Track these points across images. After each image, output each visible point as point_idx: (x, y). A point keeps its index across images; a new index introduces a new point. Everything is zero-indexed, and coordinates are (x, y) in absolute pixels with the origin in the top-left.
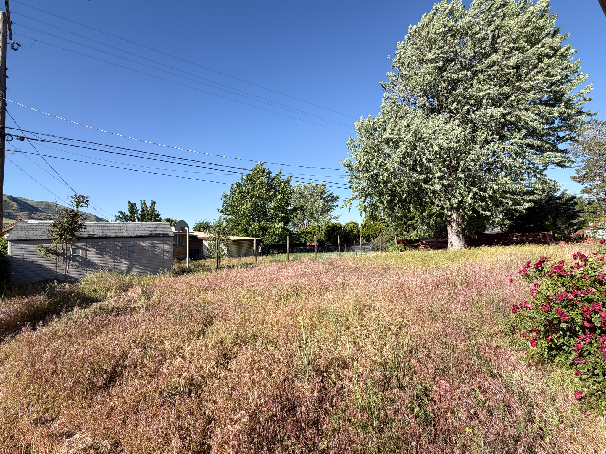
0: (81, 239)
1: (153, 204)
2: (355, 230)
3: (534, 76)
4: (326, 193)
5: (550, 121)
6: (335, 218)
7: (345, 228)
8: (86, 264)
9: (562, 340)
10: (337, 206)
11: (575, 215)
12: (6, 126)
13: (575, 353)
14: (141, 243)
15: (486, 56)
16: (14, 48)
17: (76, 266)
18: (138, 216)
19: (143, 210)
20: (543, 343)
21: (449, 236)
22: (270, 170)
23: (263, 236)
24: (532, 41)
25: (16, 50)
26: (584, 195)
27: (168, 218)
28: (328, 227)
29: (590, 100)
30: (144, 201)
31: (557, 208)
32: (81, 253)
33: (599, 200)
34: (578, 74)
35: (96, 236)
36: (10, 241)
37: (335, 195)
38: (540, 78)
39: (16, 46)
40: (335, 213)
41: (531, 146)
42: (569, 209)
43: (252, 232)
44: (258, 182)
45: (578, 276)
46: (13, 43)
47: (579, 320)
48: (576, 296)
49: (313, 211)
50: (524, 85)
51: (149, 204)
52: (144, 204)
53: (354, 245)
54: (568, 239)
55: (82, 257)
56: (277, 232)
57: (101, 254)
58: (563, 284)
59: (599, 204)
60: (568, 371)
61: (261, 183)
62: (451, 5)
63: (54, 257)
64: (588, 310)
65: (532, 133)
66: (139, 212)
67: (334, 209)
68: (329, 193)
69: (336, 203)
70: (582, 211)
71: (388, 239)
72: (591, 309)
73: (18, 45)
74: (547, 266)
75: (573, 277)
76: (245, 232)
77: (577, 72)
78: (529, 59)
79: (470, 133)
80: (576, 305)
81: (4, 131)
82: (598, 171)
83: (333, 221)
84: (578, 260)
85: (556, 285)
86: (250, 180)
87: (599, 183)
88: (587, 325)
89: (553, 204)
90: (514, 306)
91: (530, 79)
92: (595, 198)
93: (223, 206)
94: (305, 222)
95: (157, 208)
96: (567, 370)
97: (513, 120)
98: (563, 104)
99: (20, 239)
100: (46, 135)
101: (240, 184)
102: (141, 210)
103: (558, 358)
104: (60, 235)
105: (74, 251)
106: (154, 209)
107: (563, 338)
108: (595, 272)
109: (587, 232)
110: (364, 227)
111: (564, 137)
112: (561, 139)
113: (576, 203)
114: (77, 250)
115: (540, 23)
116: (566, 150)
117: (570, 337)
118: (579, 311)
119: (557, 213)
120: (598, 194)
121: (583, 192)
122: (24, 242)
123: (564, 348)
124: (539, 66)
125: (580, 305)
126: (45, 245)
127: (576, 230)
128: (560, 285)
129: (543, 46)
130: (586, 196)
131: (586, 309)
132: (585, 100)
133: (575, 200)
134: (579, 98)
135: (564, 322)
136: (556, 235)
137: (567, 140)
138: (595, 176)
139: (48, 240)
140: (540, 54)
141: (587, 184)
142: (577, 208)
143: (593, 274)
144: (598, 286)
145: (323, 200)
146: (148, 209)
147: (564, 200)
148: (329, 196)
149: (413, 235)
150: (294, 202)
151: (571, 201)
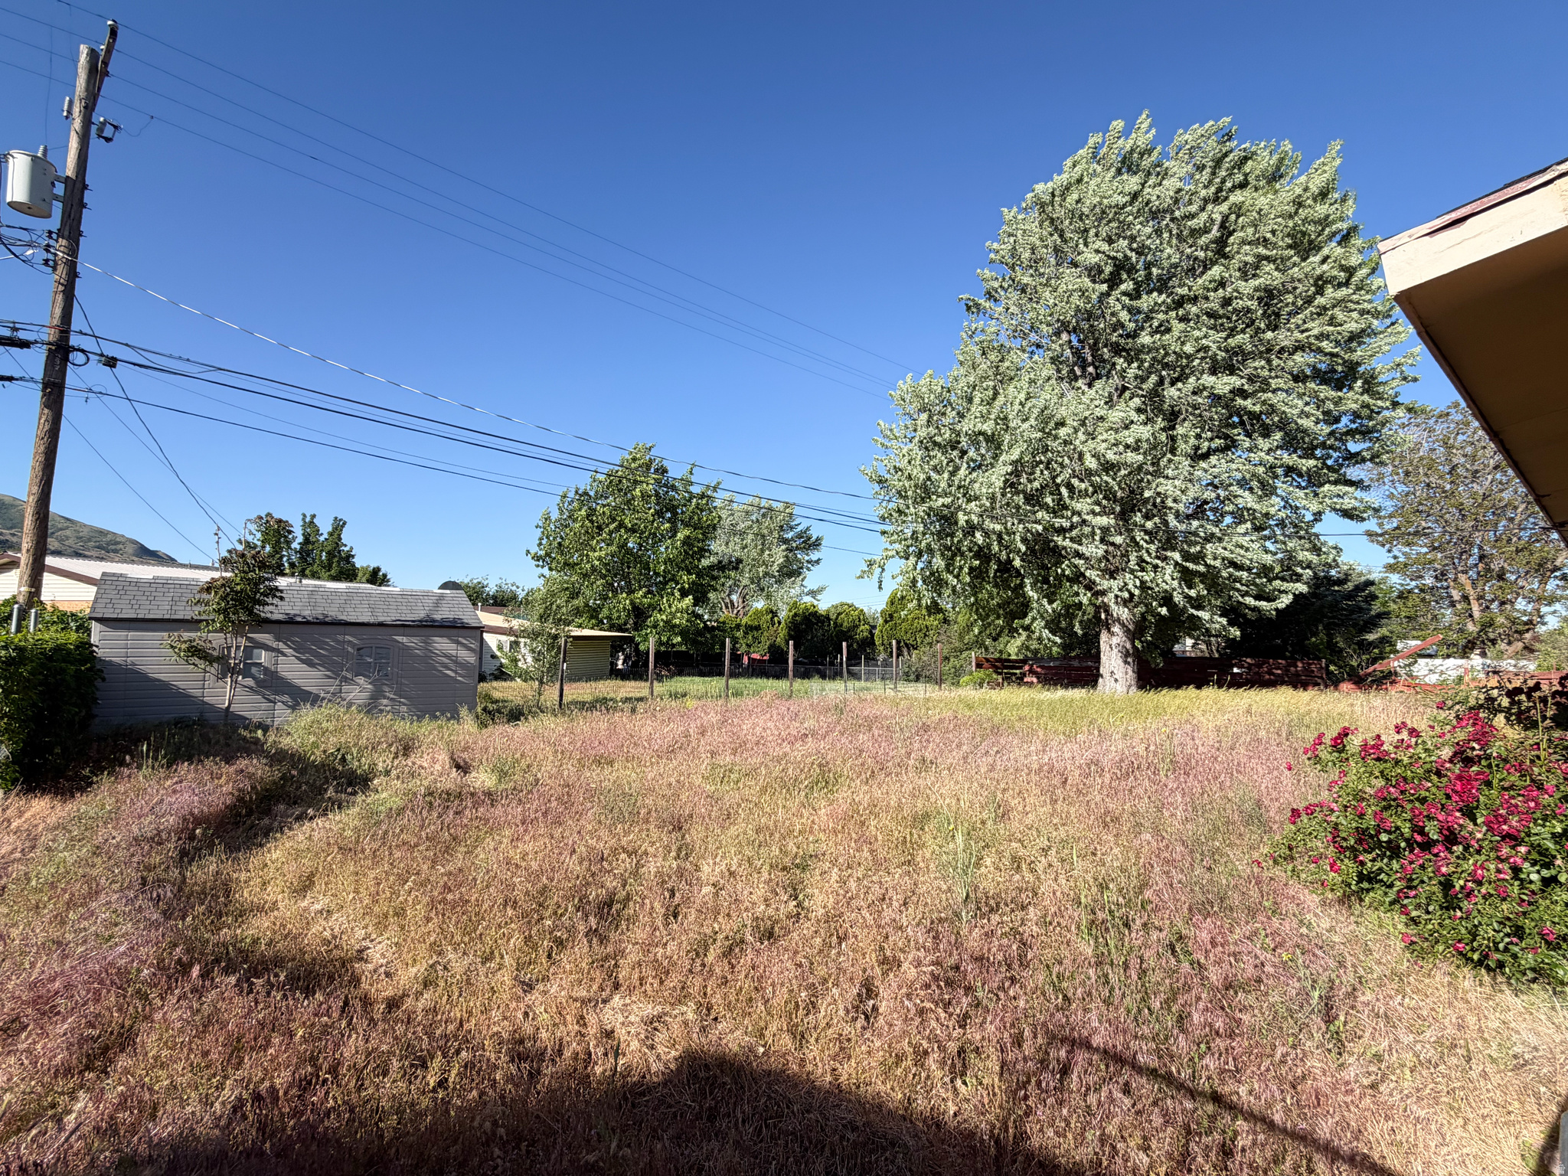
0: (264, 624)
1: (339, 526)
2: (862, 627)
3: (1305, 322)
4: (792, 528)
5: (1332, 419)
6: (813, 593)
7: (839, 621)
8: (272, 685)
9: (1378, 865)
10: (818, 562)
11: (1373, 623)
12: (73, 327)
13: (1399, 883)
14: (404, 640)
15: (1206, 266)
16: (105, 134)
17: (251, 688)
18: (289, 556)
19: (307, 540)
20: (1348, 866)
21: (1103, 658)
22: (665, 463)
23: (636, 629)
24: (1304, 246)
25: (108, 140)
26: (1391, 575)
27: (373, 565)
28: (796, 615)
29: (1415, 380)
30: (314, 516)
31: (1334, 606)
32: (264, 657)
33: (1422, 590)
34: (1393, 319)
35: (299, 619)
36: (98, 620)
37: (814, 534)
38: (1316, 327)
39: (108, 132)
40: (812, 579)
41: (1290, 470)
42: (1361, 609)
43: (609, 618)
44: (637, 492)
45: (1406, 760)
46: (104, 124)
47: (1407, 830)
48: (1403, 792)
49: (758, 573)
50: (1284, 338)
51: (325, 527)
52: (310, 525)
53: (859, 664)
54: (1360, 681)
55: (266, 669)
56: (677, 621)
57: (310, 664)
58: (1382, 772)
59: (1423, 600)
60: (1389, 915)
61: (645, 496)
62: (1131, 142)
63: (202, 664)
64: (1421, 813)
65: (1294, 441)
66: (295, 545)
67: (809, 569)
68: (799, 528)
69: (814, 556)
70: (1386, 615)
71: (945, 652)
72: (1425, 813)
73: (116, 127)
74: (1355, 742)
75: (1397, 762)
76: (592, 617)
77: (1389, 316)
78: (1297, 284)
79: (1163, 429)
80: (1402, 807)
81: (68, 339)
82: (1424, 524)
83: (808, 599)
84: (1405, 735)
85: (1371, 774)
86: (616, 484)
87: (1425, 550)
88: (1419, 838)
89: (1326, 596)
90: (1293, 810)
91: (1298, 326)
92: (1414, 583)
93: (540, 544)
94: (734, 597)
95: (348, 538)
96: (1385, 913)
97: (1257, 408)
98: (1359, 383)
99: (120, 616)
100: (170, 356)
101: (586, 493)
102: (300, 539)
103: (1371, 894)
104: (224, 611)
105: (248, 652)
106: (340, 539)
107: (1382, 860)
108: (1430, 756)
109: (1395, 664)
110: (886, 622)
111: (1358, 454)
112: (1355, 458)
113: (1374, 597)
114: (256, 651)
115: (1322, 209)
116: (1361, 481)
117: (1391, 858)
118: (1408, 816)
119: (1333, 617)
120: (1421, 577)
121: (1391, 568)
122: (133, 625)
123: (1381, 877)
124: (1316, 303)
125: (1409, 806)
126: (186, 635)
127: (1374, 661)
128: (1378, 774)
129: (1324, 261)
130: (1395, 579)
131: (1417, 812)
132: (1405, 379)
133: (1372, 588)
134: (1393, 374)
135: (1385, 831)
136: (1332, 668)
137: (1364, 460)
138: (1416, 533)
139: (193, 624)
140: (1320, 277)
141: (1399, 550)
142: (1376, 608)
143: (1428, 759)
144: (1434, 778)
145: (784, 547)
146: (322, 539)
147: (1350, 586)
148: (799, 536)
149: (1013, 648)
150: (720, 548)
151: (1364, 591)
